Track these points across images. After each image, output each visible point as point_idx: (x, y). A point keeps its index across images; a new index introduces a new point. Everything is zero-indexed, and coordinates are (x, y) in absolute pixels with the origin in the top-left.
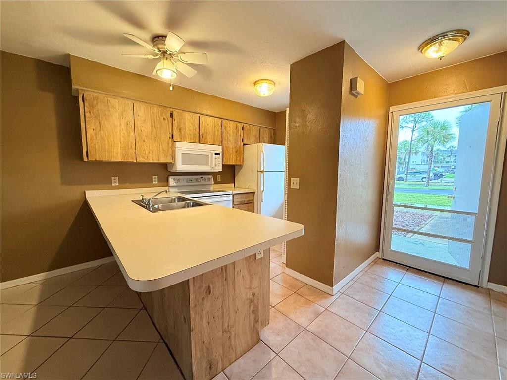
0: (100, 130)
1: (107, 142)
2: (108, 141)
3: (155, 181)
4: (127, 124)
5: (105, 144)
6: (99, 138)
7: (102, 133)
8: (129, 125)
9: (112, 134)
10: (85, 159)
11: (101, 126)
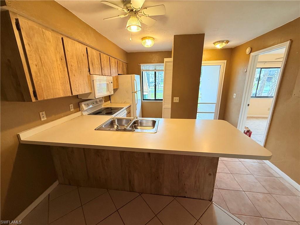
0: (42, 66)
1: (50, 80)
2: (50, 78)
3: (72, 109)
4: (62, 59)
5: (48, 81)
6: (42, 75)
7: (44, 69)
8: (62, 60)
9: (52, 70)
10: (34, 99)
11: (42, 62)
